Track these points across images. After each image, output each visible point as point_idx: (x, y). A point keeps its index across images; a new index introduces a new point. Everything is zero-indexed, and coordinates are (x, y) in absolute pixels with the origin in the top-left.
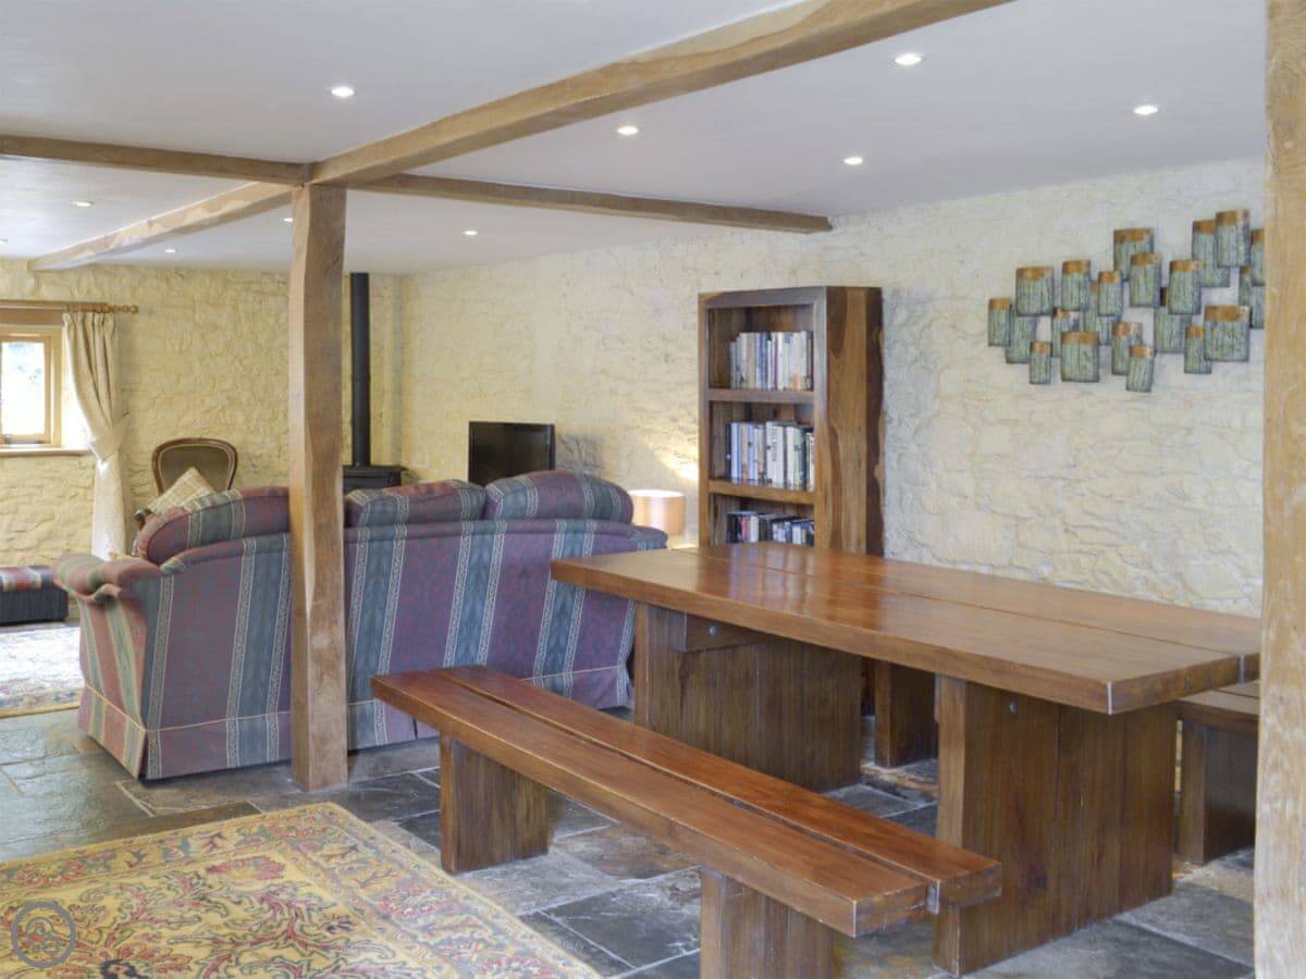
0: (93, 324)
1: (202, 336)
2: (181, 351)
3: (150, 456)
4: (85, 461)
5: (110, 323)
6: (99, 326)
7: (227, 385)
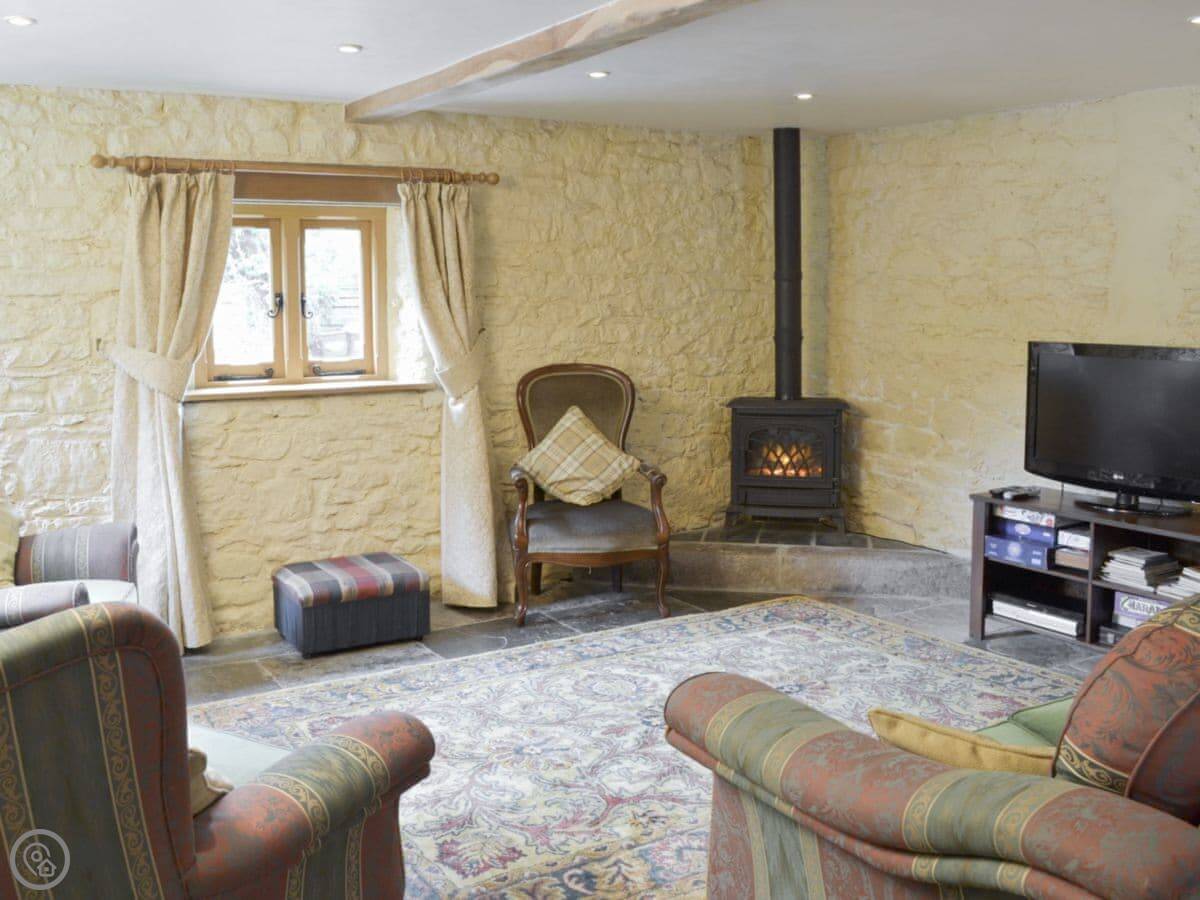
0: (440, 200)
1: (576, 219)
2: (549, 240)
3: (513, 389)
4: (429, 399)
5: (463, 197)
6: (448, 203)
7: (608, 287)
